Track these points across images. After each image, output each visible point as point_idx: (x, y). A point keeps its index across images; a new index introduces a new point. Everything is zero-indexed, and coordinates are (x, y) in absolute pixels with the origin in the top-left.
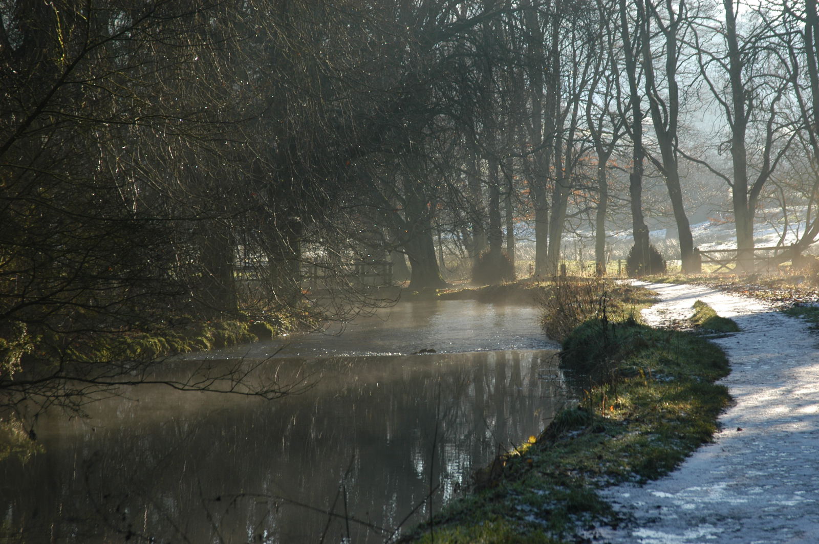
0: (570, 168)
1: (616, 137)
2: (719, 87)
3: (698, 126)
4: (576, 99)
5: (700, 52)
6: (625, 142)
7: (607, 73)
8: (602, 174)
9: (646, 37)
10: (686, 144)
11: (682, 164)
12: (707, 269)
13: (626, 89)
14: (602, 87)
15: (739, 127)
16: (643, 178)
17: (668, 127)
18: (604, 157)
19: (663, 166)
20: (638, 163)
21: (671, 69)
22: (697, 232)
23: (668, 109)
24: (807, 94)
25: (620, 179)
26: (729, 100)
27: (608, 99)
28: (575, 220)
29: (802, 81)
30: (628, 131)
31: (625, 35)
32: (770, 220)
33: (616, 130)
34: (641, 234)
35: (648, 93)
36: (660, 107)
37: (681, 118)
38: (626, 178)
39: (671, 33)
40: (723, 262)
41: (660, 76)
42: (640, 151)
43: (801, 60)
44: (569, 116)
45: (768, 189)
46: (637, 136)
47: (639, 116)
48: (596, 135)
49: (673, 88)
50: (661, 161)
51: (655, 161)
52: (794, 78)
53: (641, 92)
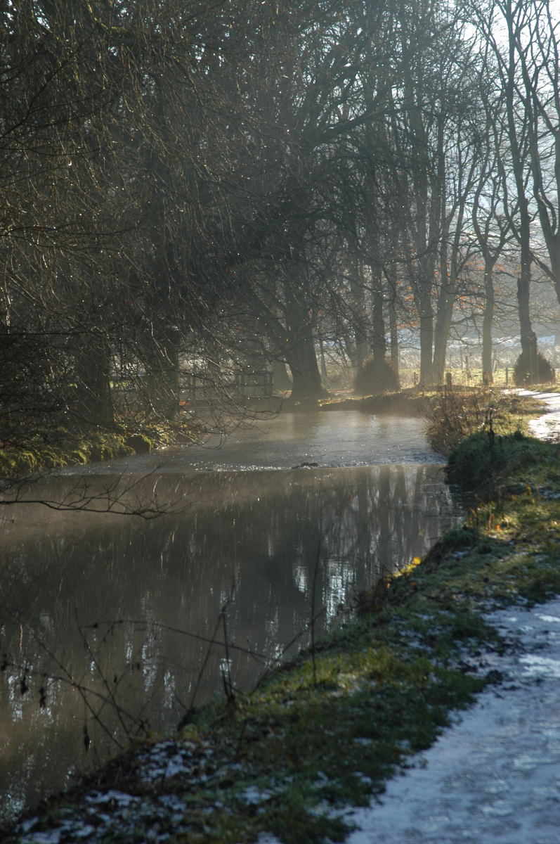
0: (456, 272)
1: (503, 241)
4: (461, 201)
6: (512, 248)
7: (494, 175)
8: (488, 280)
9: (534, 138)
13: (513, 191)
14: (488, 189)
16: (531, 283)
17: (556, 231)
18: (490, 262)
19: (551, 270)
20: (526, 268)
23: (557, 212)
25: (507, 285)
27: (495, 202)
28: (461, 327)
30: (515, 235)
31: (512, 135)
33: (503, 234)
34: (529, 342)
35: (536, 195)
36: (548, 210)
38: (513, 284)
41: (548, 177)
42: (528, 255)
44: (455, 220)
46: (524, 241)
47: (526, 219)
48: (483, 239)
50: (549, 265)
51: (543, 266)
53: (529, 194)
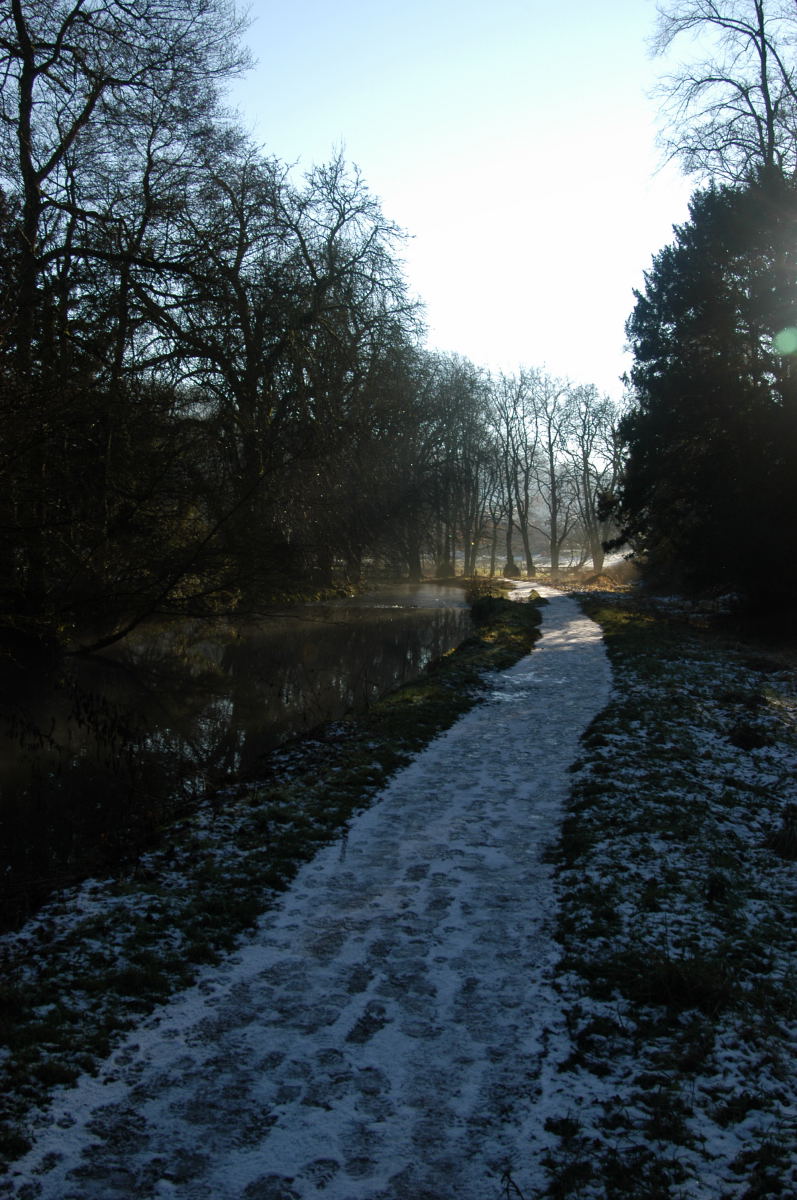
3: (537, 513)
4: (485, 498)
5: (539, 481)
6: (505, 519)
10: (531, 521)
11: (530, 529)
12: (538, 575)
14: (496, 494)
15: (554, 514)
18: (496, 524)
20: (510, 528)
21: (526, 488)
22: (534, 559)
26: (550, 503)
32: (566, 555)
34: (510, 559)
37: (530, 509)
38: (505, 534)
39: (527, 472)
40: (545, 573)
42: (511, 522)
43: (581, 487)
46: (510, 517)
48: (493, 515)
49: (527, 496)
52: (578, 495)
53: (513, 497)
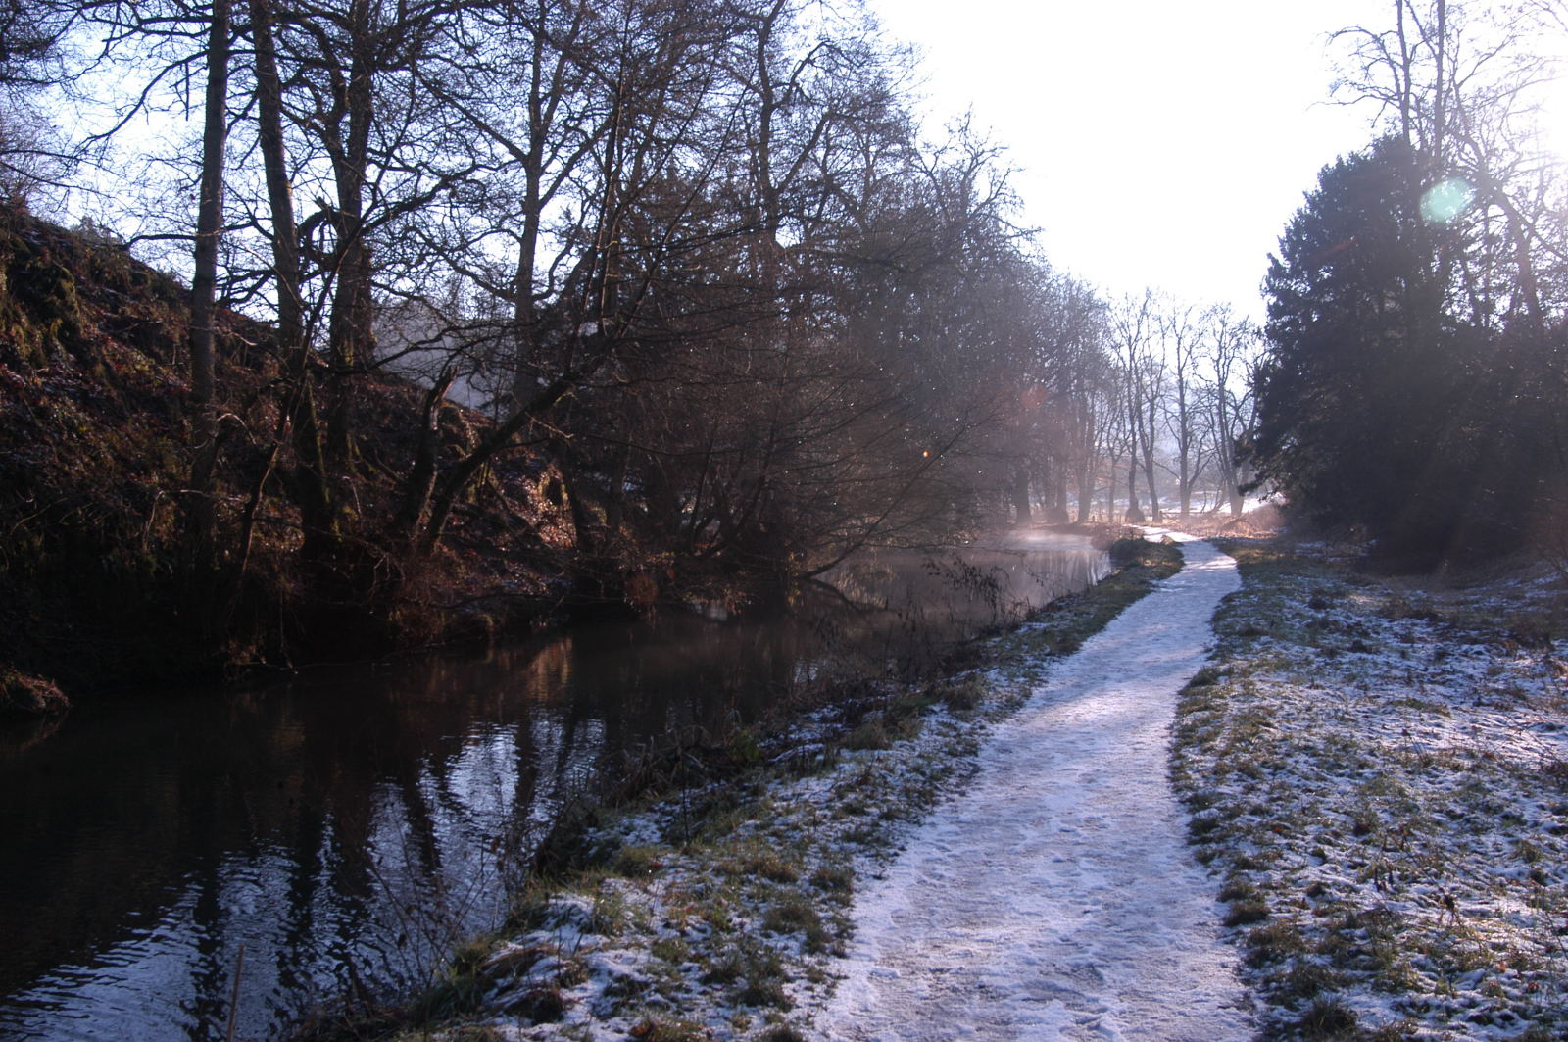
1: (1122, 451)
2: (1175, 430)
7: (1119, 419)
8: (1114, 470)
12: (1165, 522)
14: (1115, 425)
15: (1184, 449)
18: (1115, 461)
20: (1133, 467)
21: (1151, 419)
22: (1160, 501)
24: (1218, 436)
29: (1217, 429)
32: (1198, 498)
33: (1122, 448)
34: (1134, 504)
38: (1126, 474)
39: (1152, 402)
40: (1174, 518)
41: (1145, 422)
43: (1216, 418)
45: (1197, 482)
46: (1133, 453)
48: (1111, 450)
52: (1212, 427)
